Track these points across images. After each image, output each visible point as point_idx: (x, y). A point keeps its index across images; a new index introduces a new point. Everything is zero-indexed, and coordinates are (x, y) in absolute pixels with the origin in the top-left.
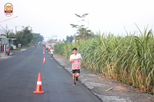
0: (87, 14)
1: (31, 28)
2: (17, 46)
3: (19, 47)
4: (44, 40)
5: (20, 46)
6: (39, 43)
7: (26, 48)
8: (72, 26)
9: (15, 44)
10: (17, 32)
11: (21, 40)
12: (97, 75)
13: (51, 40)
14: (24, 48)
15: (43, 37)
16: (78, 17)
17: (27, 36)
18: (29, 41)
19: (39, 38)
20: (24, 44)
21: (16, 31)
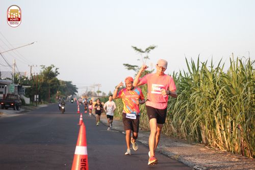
0: (153, 48)
1: (57, 69)
2: (32, 100)
3: (35, 100)
4: (77, 92)
5: (37, 98)
6: (70, 97)
7: (47, 104)
8: (126, 67)
9: (28, 96)
10: (33, 75)
11: (38, 89)
12: (193, 145)
13: (89, 92)
14: (44, 103)
15: (77, 87)
16: (138, 52)
17: (49, 82)
18: (53, 91)
19: (70, 88)
20: (44, 97)
21: (31, 74)
